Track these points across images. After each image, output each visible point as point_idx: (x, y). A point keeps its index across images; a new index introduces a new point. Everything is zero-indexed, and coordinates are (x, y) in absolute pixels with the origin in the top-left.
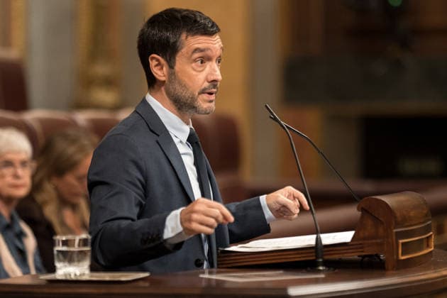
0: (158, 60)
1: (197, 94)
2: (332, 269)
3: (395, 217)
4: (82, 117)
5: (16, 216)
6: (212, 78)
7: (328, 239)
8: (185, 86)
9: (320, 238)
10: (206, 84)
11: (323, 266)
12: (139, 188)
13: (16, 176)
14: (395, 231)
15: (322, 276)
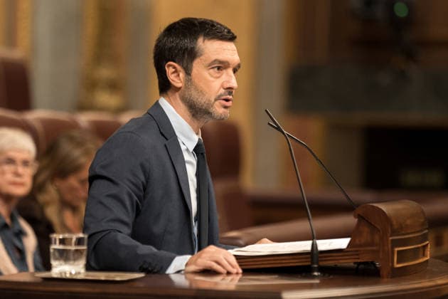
0: (174, 67)
1: (213, 100)
2: (327, 275)
3: (392, 225)
4: (84, 119)
5: (16, 214)
6: (228, 86)
7: (324, 245)
8: (201, 92)
9: (316, 244)
10: (222, 91)
11: (318, 271)
13: (17, 174)
14: (391, 238)
15: (317, 281)
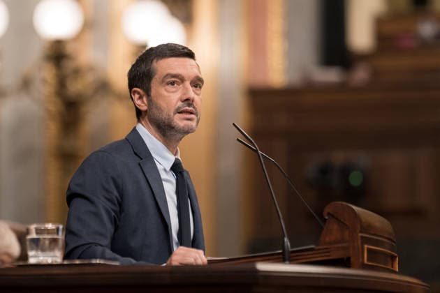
0: (139, 93)
1: (172, 114)
10: (180, 104)
12: (115, 204)
14: (360, 234)
